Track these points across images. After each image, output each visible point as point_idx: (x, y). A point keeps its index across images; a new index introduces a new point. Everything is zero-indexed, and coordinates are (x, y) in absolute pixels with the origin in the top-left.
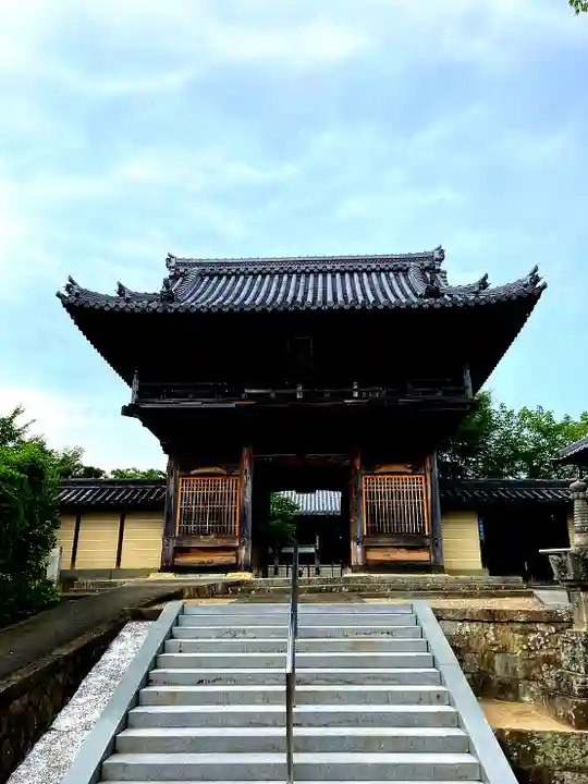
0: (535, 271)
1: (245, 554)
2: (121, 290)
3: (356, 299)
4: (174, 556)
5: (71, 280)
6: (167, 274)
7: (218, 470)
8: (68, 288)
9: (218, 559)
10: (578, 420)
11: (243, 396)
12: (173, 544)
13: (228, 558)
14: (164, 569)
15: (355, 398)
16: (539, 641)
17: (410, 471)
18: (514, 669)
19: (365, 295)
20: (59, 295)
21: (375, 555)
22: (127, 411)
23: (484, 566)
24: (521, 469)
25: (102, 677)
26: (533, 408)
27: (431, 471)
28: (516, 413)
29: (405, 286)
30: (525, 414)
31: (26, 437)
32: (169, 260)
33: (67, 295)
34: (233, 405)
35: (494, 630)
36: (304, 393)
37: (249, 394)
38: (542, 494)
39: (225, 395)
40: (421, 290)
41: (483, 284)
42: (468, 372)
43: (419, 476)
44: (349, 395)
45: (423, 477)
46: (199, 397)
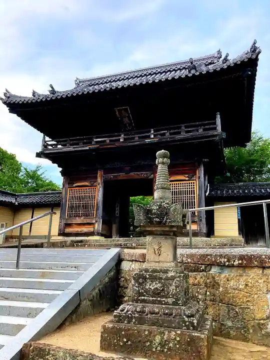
0: (255, 43)
1: (98, 226)
4: (65, 228)
5: (7, 90)
7: (87, 184)
8: (5, 94)
9: (85, 229)
11: (93, 143)
12: (64, 222)
13: (90, 229)
14: (59, 235)
15: (152, 138)
17: (187, 179)
22: (39, 155)
27: (199, 177)
33: (5, 98)
34: (87, 148)
36: (124, 139)
37: (96, 142)
39: (84, 143)
42: (218, 116)
43: (193, 182)
44: (149, 137)
45: (195, 181)
46: (71, 145)
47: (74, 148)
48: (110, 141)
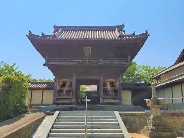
0: (147, 31)
1: (74, 100)
2: (43, 34)
3: (102, 38)
4: (56, 100)
5: (30, 32)
6: (54, 30)
7: (67, 80)
8: (29, 34)
9: (67, 101)
10: (157, 68)
12: (56, 98)
13: (69, 101)
14: (54, 104)
16: (143, 120)
17: (114, 81)
18: (137, 126)
19: (104, 37)
20: (27, 35)
21: (105, 101)
22: (44, 65)
23: (132, 104)
24: (143, 80)
25: (41, 127)
26: (146, 65)
28: (142, 66)
29: (114, 34)
30: (144, 67)
31: (17, 71)
32: (54, 26)
33: (29, 35)
34: (71, 64)
35: (133, 118)
36: (88, 61)
37: (75, 61)
38: (147, 87)
40: (118, 35)
41: (134, 34)
42: (129, 56)
43: (117, 82)
44: (100, 62)
45: (118, 82)
46: (62, 62)
47: (63, 63)
48: (82, 61)
